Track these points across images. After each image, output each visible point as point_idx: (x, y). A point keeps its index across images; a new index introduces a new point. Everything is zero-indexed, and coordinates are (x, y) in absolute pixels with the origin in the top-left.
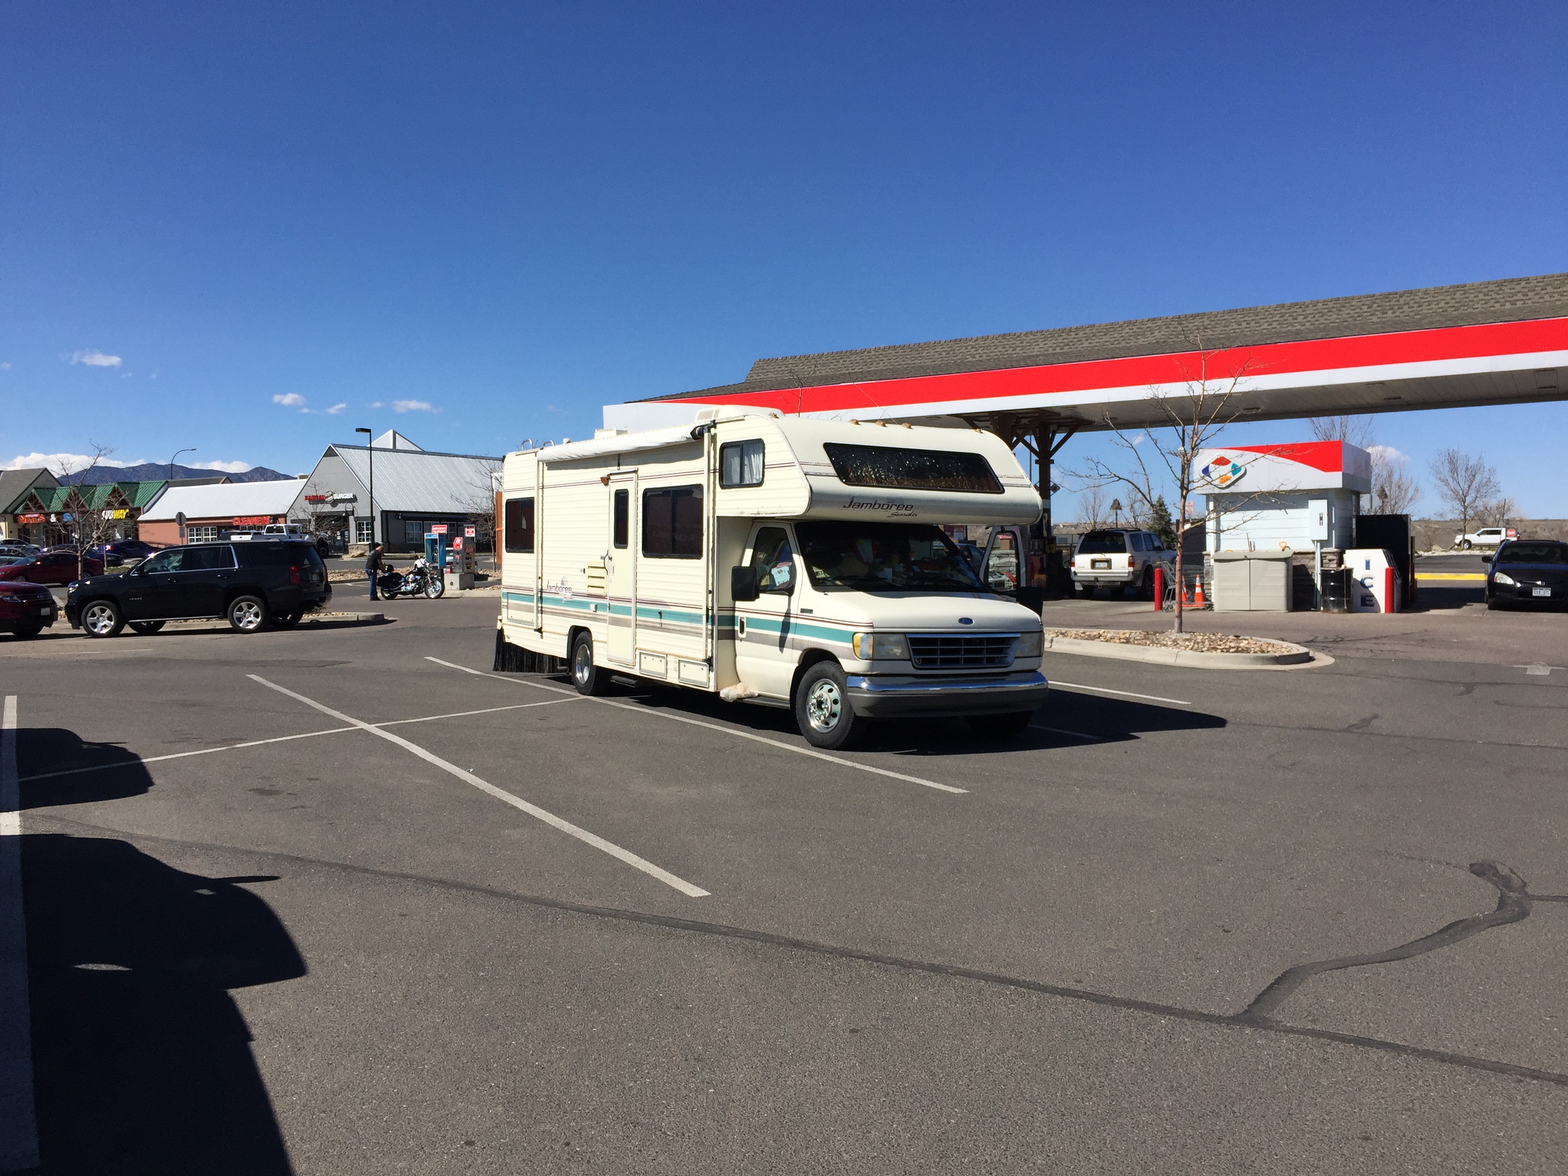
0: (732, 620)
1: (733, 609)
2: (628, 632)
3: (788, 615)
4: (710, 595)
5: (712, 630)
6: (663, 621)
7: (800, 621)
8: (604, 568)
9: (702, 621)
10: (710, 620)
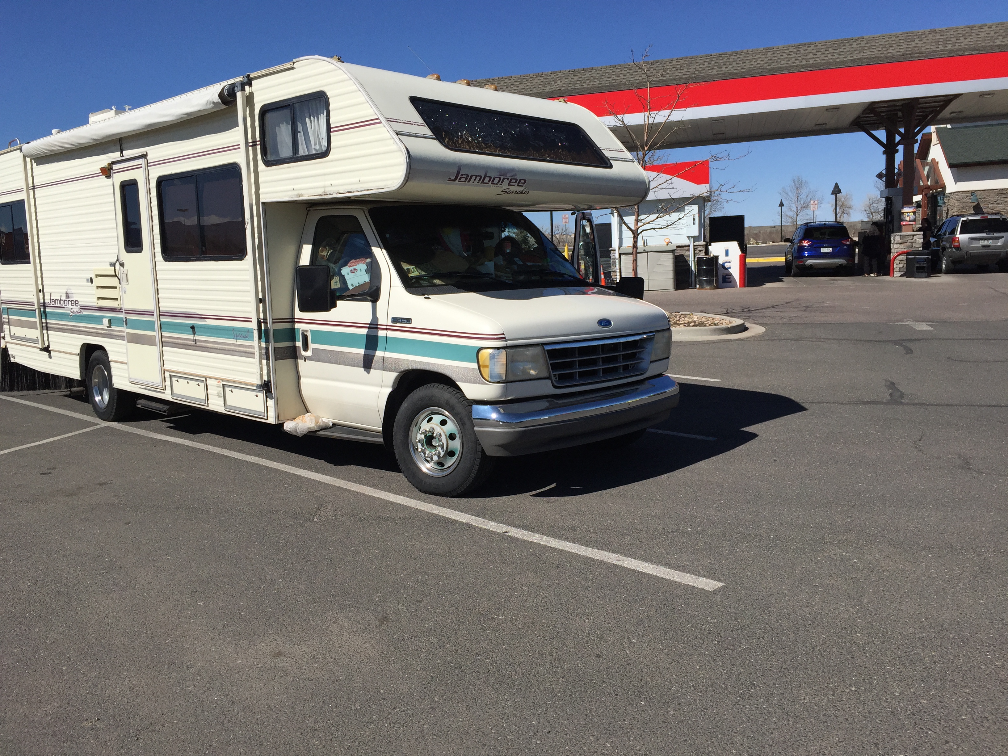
0: (291, 334)
1: (292, 320)
2: (153, 351)
3: (374, 326)
4: (261, 305)
5: (267, 349)
6: (197, 338)
7: (391, 334)
8: (115, 276)
9: (253, 337)
10: (263, 335)
